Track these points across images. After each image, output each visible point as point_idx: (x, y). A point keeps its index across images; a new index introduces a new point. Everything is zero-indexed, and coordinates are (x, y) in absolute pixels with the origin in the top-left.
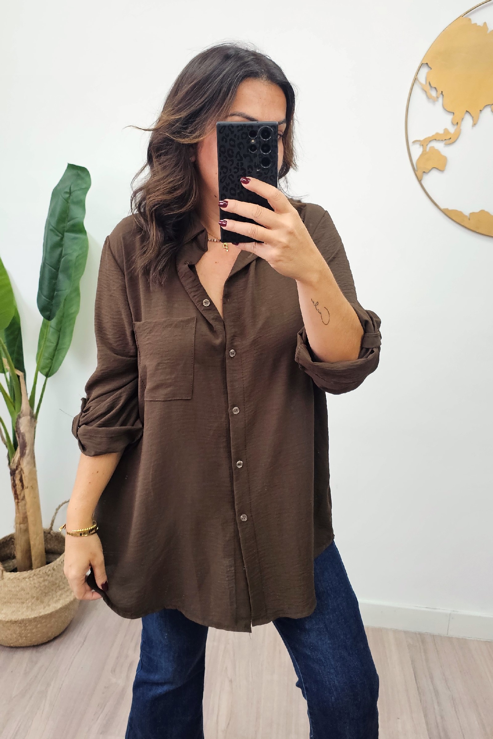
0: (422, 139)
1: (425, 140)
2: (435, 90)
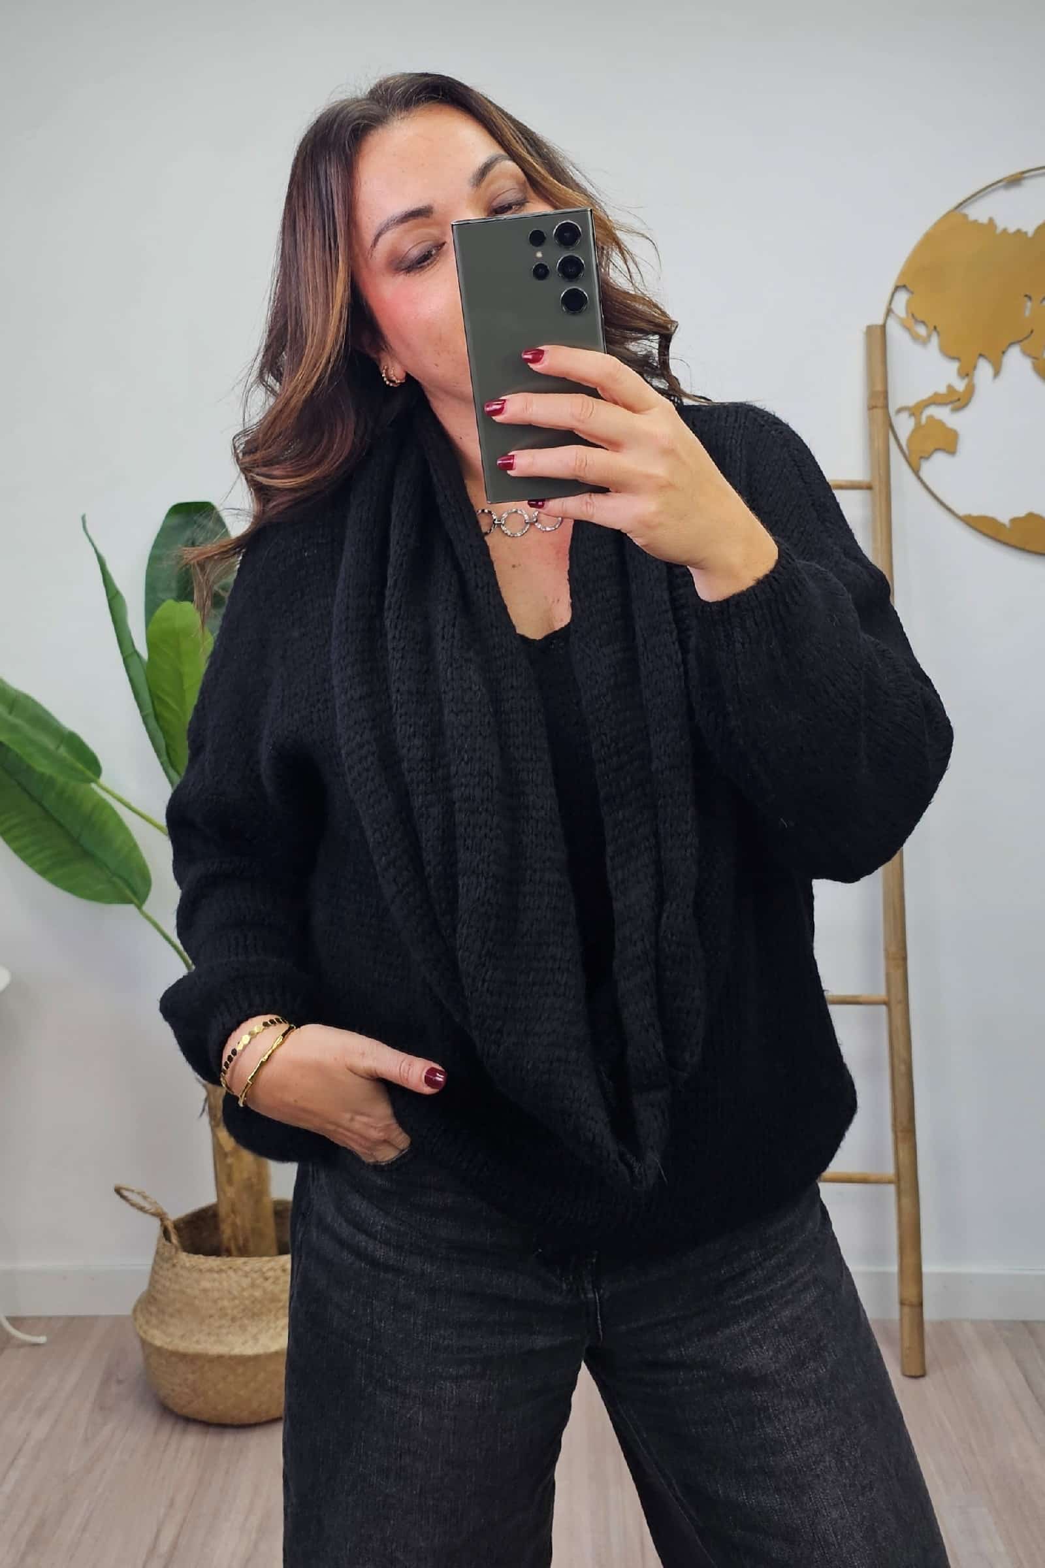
0: (911, 402)
1: (918, 405)
2: (923, 326)
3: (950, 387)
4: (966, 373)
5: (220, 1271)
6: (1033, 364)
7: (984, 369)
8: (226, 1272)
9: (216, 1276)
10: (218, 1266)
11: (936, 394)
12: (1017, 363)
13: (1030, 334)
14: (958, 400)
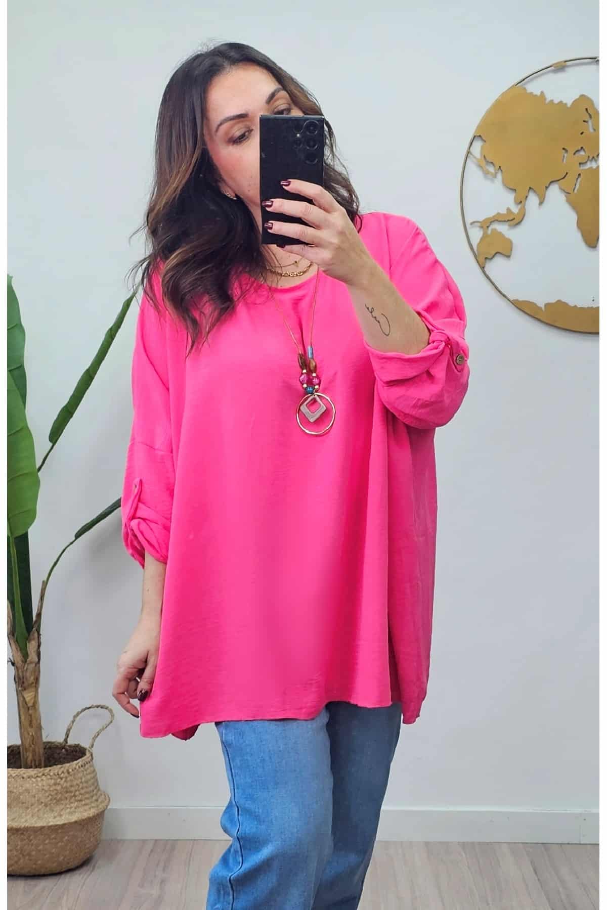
0: (481, 220)
1: (484, 221)
2: (492, 165)
3: (508, 209)
4: (520, 202)
5: (37, 776)
6: (566, 196)
7: (533, 199)
8: (39, 777)
9: (34, 780)
10: (35, 774)
11: (498, 214)
12: (555, 194)
13: (565, 176)
14: (515, 221)
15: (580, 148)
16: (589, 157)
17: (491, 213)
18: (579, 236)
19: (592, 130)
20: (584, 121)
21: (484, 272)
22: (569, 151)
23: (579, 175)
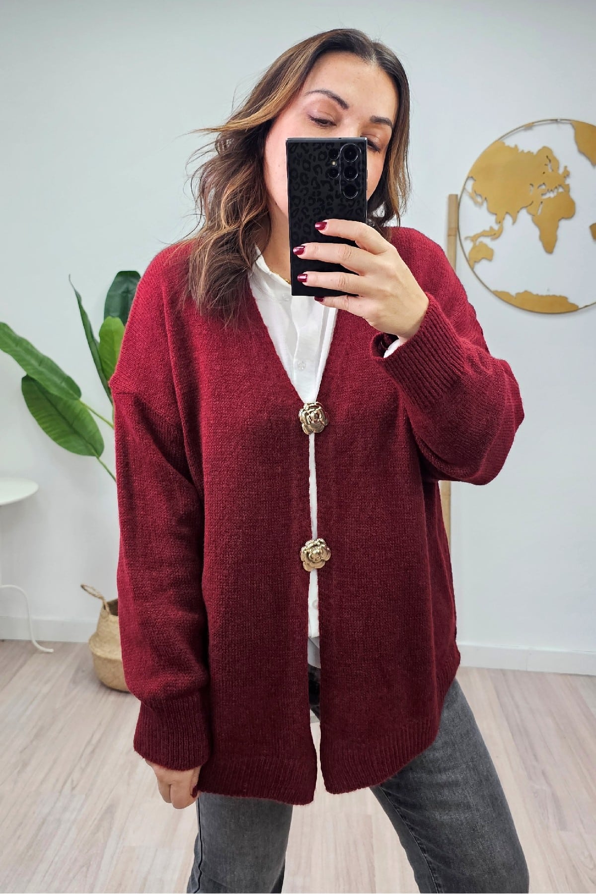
0: (472, 234)
1: (475, 236)
2: (479, 197)
3: (491, 228)
4: (500, 222)
6: (531, 217)
7: (508, 220)
11: (484, 231)
12: (524, 217)
13: (531, 204)
14: (495, 235)
15: (542, 183)
16: (548, 190)
17: (479, 230)
18: (540, 245)
19: (550, 171)
20: (546, 165)
21: (474, 273)
22: (534, 184)
23: (542, 202)
